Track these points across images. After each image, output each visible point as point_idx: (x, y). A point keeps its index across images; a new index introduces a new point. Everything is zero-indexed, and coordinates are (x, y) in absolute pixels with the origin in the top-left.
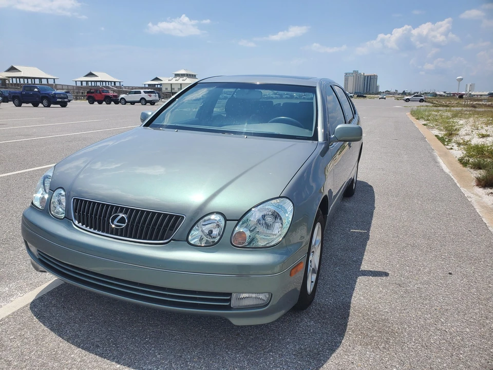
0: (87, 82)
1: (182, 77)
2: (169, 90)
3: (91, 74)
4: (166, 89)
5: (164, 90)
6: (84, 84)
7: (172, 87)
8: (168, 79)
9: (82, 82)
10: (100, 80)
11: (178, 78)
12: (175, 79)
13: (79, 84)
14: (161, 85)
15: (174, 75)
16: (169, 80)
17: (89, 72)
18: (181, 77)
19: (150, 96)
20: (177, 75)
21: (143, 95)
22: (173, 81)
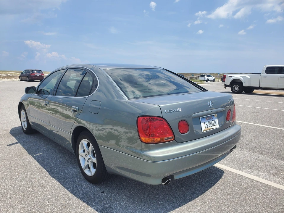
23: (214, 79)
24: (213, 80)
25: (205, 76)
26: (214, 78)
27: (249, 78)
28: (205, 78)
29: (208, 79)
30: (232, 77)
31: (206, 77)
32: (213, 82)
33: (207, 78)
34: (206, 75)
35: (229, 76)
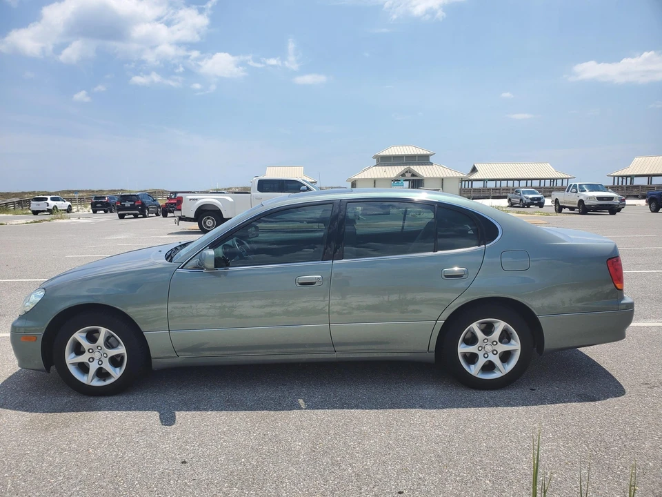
23: (70, 206)
24: (66, 208)
25: (46, 199)
26: (69, 203)
27: (232, 202)
28: (48, 206)
29: (55, 207)
30: (197, 199)
31: (49, 201)
32: (68, 212)
33: (52, 204)
34: (49, 197)
35: (190, 200)
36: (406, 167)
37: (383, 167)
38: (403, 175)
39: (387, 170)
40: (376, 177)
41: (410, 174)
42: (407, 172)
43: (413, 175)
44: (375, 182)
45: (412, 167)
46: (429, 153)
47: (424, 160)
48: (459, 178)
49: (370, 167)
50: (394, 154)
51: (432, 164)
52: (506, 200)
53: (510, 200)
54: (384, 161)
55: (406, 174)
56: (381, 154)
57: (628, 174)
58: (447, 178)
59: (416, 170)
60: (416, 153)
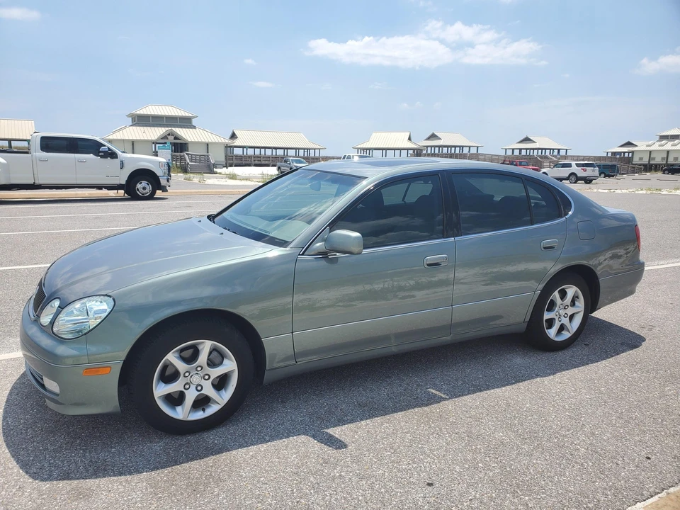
0: (521, 150)
1: (671, 141)
2: (646, 160)
3: (527, 140)
4: (641, 159)
5: (636, 160)
6: (517, 153)
7: (652, 156)
8: (647, 143)
9: (513, 150)
10: (538, 147)
11: (663, 142)
12: (659, 143)
13: (509, 153)
14: (633, 152)
15: (658, 138)
16: (647, 146)
17: (524, 137)
18: (669, 141)
19: (585, 170)
20: (663, 138)
21: (574, 169)
22: (656, 147)
27: (3, 164)
36: (167, 129)
37: (142, 128)
38: (165, 137)
39: (146, 131)
40: (135, 138)
41: (173, 137)
42: (169, 135)
43: (176, 138)
44: (133, 144)
45: (174, 129)
46: (191, 115)
47: (186, 122)
48: (224, 144)
49: (125, 128)
50: (153, 113)
51: (194, 127)
52: (275, 168)
53: (279, 168)
54: (142, 121)
55: (169, 137)
56: (138, 113)
57: (369, 147)
58: (212, 143)
59: (179, 133)
60: (177, 114)
